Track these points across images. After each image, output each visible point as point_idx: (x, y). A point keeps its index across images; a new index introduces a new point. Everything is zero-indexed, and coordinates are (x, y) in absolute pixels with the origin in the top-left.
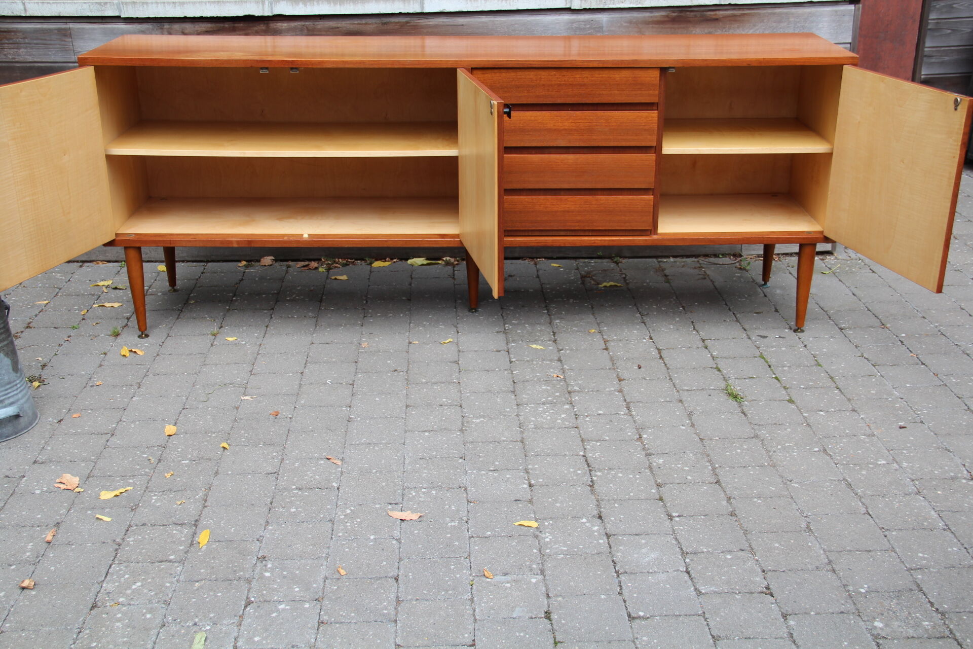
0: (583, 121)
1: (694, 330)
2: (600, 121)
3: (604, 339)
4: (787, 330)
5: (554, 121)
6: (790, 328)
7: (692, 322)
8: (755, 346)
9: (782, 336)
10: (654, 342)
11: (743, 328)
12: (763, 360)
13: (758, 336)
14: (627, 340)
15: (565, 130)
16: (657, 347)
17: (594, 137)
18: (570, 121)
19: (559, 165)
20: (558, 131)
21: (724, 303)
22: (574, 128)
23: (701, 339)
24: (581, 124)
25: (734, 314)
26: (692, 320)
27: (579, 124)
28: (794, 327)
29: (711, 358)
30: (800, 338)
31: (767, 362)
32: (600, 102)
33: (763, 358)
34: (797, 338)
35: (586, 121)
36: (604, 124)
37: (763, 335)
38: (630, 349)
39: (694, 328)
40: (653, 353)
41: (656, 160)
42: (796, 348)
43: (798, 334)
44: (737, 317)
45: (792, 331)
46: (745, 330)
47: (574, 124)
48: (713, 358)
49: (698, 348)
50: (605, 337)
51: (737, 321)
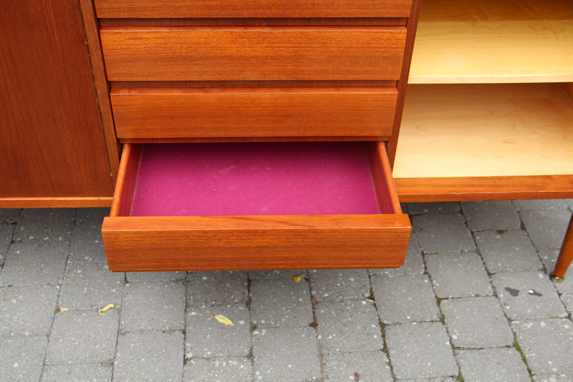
0: (285, 45)
1: (426, 273)
2: (312, 45)
3: (312, 297)
4: (541, 276)
5: (236, 45)
6: (544, 270)
7: (423, 254)
8: (505, 315)
9: (538, 290)
10: (375, 305)
11: (486, 269)
12: (518, 354)
13: (508, 289)
14: (342, 301)
15: (257, 57)
16: (379, 319)
17: (303, 68)
18: (264, 45)
19: (247, 107)
20: (244, 60)
21: (459, 209)
22: (270, 54)
23: (436, 296)
24: (282, 49)
25: (472, 233)
26: (422, 249)
27: (278, 49)
28: (551, 269)
29: (451, 351)
30: (560, 295)
31: (524, 360)
32: (314, 17)
33: (519, 349)
34: (557, 295)
35: (289, 45)
36: (318, 49)
37: (512, 287)
38: (345, 325)
39: (426, 268)
40: (375, 337)
41: (398, 99)
42: (559, 322)
43: (557, 284)
44: (477, 241)
45: (548, 277)
46: (489, 274)
47: (271, 49)
48: (454, 348)
49: (432, 321)
50: (314, 293)
51: (478, 252)
